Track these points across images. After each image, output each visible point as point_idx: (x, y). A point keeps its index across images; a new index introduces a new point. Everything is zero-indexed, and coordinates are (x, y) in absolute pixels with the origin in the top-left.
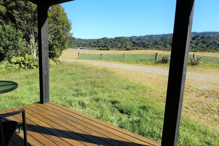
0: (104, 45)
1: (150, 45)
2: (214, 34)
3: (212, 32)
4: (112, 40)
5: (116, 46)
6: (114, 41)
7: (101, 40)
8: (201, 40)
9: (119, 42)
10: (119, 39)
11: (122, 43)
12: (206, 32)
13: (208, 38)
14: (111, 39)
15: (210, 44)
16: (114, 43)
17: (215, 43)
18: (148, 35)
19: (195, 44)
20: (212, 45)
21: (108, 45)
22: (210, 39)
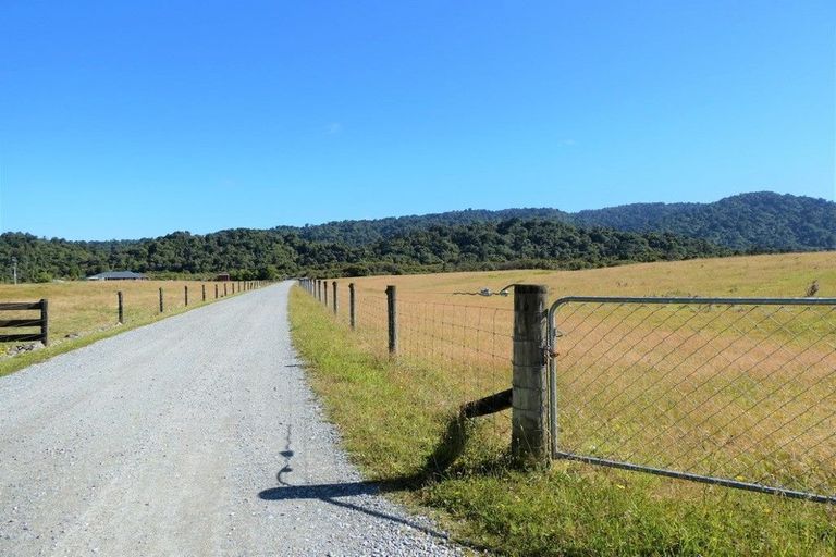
0: (179, 261)
1: (363, 256)
2: (541, 215)
3: (533, 210)
4: (213, 243)
5: (233, 264)
6: (219, 244)
7: (163, 243)
8: (526, 234)
9: (244, 249)
10: (241, 237)
11: (256, 251)
12: (517, 210)
13: (544, 225)
14: (208, 238)
15: (555, 244)
16: (225, 252)
17: (571, 242)
18: (335, 223)
19: (511, 248)
20: (563, 247)
21: (197, 262)
22: (551, 231)
